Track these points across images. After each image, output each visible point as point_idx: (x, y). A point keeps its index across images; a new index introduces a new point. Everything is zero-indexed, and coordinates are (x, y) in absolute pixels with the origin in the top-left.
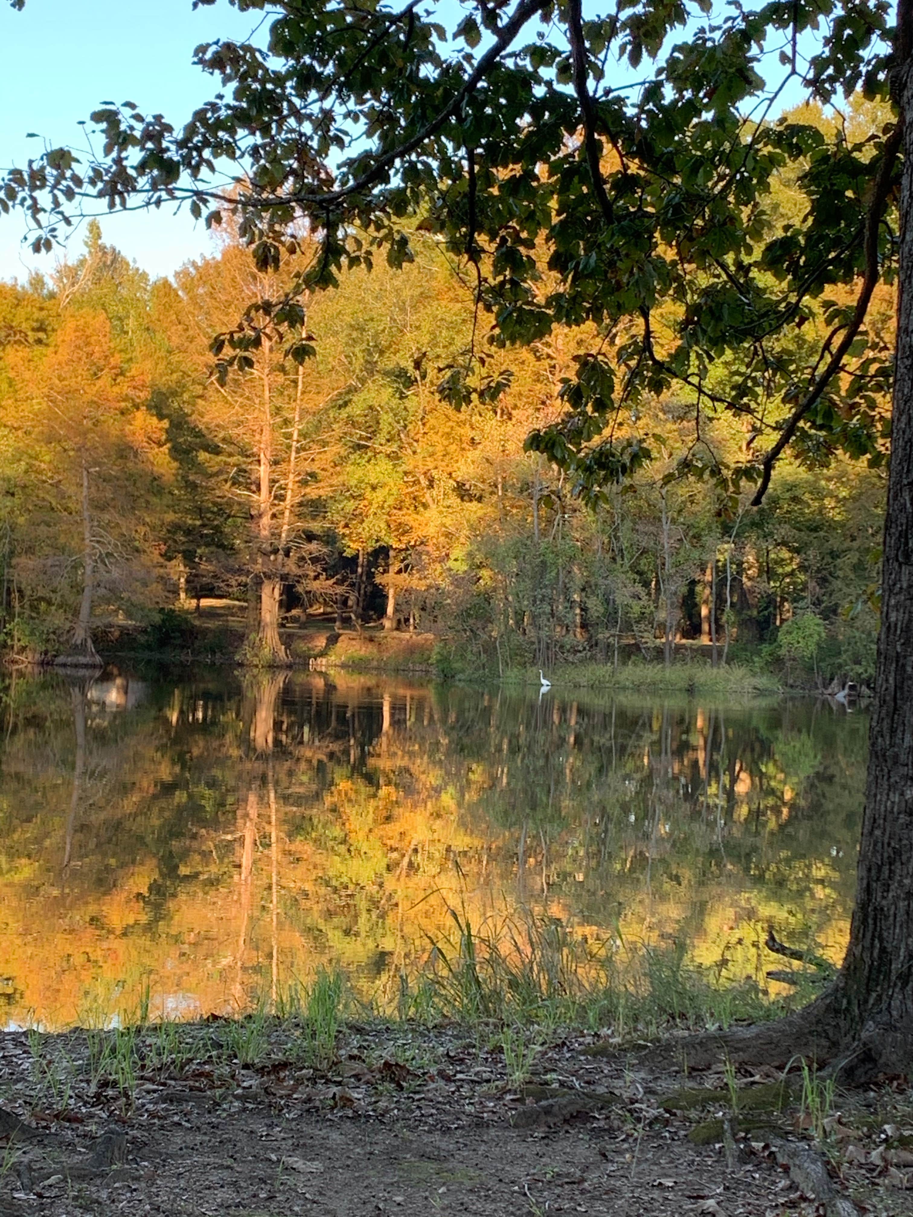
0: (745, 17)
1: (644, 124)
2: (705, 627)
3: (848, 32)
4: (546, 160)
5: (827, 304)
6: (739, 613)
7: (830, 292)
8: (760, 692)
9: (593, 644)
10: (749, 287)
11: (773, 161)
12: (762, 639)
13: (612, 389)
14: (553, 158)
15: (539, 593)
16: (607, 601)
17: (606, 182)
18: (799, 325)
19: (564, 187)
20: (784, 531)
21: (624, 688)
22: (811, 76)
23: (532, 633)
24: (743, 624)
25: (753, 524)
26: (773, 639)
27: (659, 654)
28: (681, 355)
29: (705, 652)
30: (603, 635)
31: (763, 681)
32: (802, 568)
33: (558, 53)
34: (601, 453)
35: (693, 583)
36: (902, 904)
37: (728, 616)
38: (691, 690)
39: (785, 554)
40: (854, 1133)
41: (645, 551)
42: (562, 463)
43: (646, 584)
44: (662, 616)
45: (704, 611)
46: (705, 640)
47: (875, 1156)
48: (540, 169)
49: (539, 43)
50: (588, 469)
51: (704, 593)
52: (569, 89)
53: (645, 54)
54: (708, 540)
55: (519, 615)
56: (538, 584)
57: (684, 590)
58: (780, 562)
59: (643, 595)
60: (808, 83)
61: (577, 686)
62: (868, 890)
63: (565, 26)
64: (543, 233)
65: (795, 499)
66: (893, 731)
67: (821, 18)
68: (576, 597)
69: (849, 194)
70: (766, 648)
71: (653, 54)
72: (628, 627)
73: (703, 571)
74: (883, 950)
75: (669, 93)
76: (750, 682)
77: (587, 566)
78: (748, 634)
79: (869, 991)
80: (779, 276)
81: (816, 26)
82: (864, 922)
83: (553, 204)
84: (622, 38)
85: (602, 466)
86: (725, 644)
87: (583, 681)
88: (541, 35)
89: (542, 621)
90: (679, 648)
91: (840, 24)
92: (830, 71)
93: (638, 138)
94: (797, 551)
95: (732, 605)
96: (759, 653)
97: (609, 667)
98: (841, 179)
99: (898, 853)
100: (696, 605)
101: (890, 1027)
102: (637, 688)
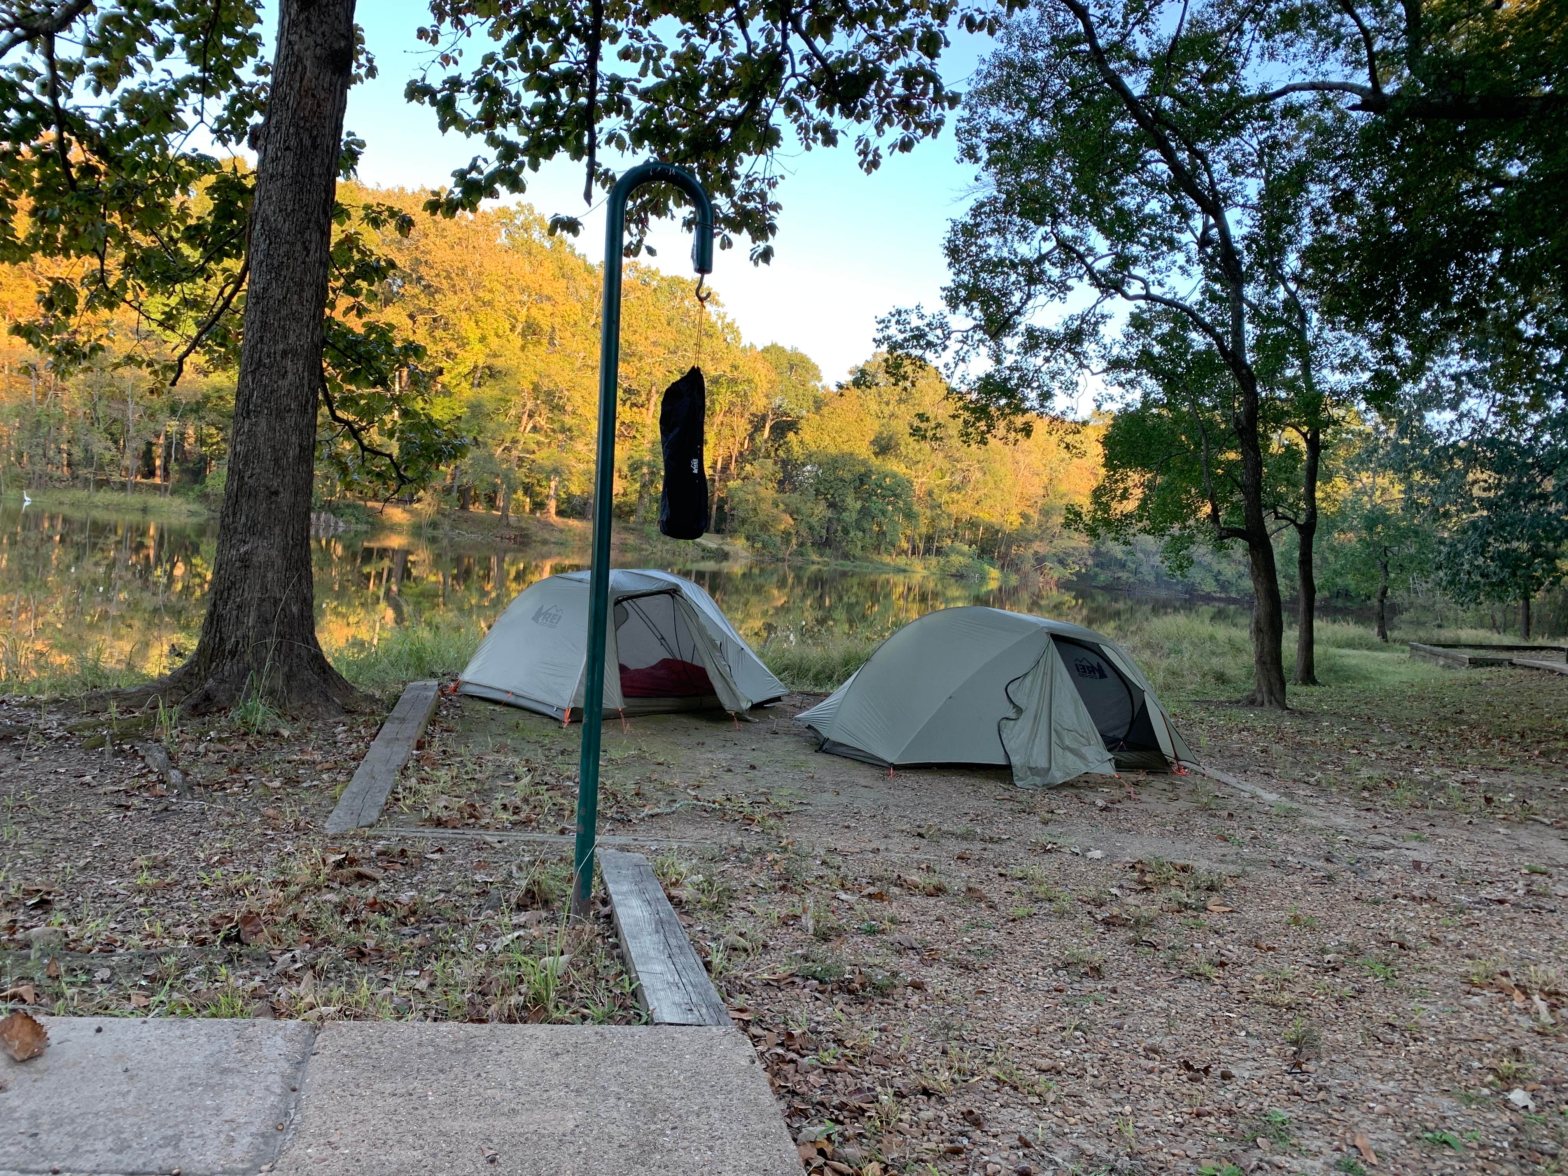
0: (174, 83)
1: (102, 134)
2: (158, 472)
3: (239, 105)
4: (28, 143)
5: (225, 270)
6: (180, 465)
7: (227, 263)
8: (192, 514)
9: (75, 477)
10: (177, 252)
11: (191, 176)
12: (195, 482)
13: (76, 302)
14: (32, 143)
15: (35, 441)
16: (87, 451)
17: (72, 166)
18: (206, 280)
19: (41, 165)
20: (213, 416)
21: (97, 507)
22: (216, 127)
23: (29, 468)
24: (184, 471)
25: (191, 410)
26: (203, 482)
27: (123, 487)
28: (121, 284)
29: (157, 487)
30: (82, 472)
31: (194, 507)
32: (224, 440)
33: (39, 75)
34: (68, 344)
35: (150, 444)
36: (234, 613)
37: (173, 466)
38: (145, 510)
39: (213, 431)
40: (189, 737)
41: (115, 420)
42: (37, 345)
43: (116, 442)
44: (127, 462)
45: (158, 462)
46: (158, 481)
47: (201, 748)
48: (23, 148)
49: (23, 64)
50: (58, 353)
51: (159, 451)
52: (46, 100)
53: (104, 90)
54: (161, 417)
55: (20, 455)
56: (34, 435)
57: (143, 447)
58: (210, 436)
59: (113, 447)
60: (213, 131)
61: (61, 503)
62: (215, 605)
63: (42, 58)
64: (26, 191)
65: (221, 398)
66: (234, 514)
67: (222, 93)
68: (64, 446)
69: (240, 204)
70: (197, 487)
71: (110, 92)
72: (101, 467)
73: (158, 437)
74: (221, 639)
75: (121, 119)
76: (185, 507)
77: (71, 427)
78: (186, 478)
79: (211, 662)
80: (194, 247)
81: (219, 97)
82: (211, 623)
83: (35, 174)
84: (86, 76)
85: (69, 352)
86: (170, 484)
87: (66, 501)
88: (26, 60)
89: (37, 458)
90: (136, 484)
91: (234, 100)
92: (229, 127)
93: (96, 141)
94: (221, 429)
95: (176, 459)
96: (193, 490)
97: (86, 492)
98: (233, 195)
99: (233, 583)
100: (153, 459)
101: (223, 681)
102: (106, 507)
